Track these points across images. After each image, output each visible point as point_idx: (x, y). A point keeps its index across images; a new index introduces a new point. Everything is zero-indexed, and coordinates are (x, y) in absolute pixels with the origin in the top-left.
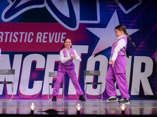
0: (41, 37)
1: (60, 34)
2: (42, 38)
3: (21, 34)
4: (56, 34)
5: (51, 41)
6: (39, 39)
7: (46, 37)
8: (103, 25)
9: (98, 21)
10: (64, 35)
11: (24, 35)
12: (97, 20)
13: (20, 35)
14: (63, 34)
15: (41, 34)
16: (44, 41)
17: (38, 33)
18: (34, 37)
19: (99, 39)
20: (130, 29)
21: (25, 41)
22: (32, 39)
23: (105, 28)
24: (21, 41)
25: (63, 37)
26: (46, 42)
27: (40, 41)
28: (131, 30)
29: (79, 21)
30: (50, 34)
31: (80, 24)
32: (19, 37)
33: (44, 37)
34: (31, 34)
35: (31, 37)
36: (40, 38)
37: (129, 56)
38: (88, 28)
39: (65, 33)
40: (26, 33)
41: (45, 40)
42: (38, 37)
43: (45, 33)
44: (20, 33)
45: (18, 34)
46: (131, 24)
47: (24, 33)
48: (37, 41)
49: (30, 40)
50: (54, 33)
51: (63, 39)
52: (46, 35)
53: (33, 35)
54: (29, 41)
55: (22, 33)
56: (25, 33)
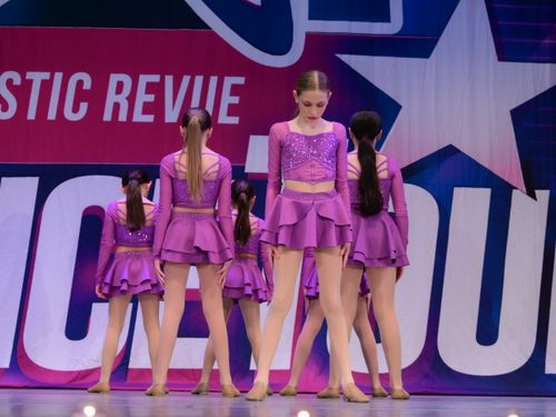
0: (126, 97)
1: (214, 80)
2: (131, 99)
3: (31, 81)
4: (199, 80)
5: (171, 115)
6: (117, 106)
7: (151, 98)
8: (417, 42)
9: (394, 26)
10: (235, 90)
11: (46, 87)
12: (388, 20)
13: (27, 84)
14: (229, 81)
15: (127, 80)
16: (139, 117)
17: (114, 79)
18: (95, 97)
19: (398, 107)
20: (541, 65)
21: (52, 115)
22: (84, 107)
23: (426, 54)
24: (31, 115)
25: (228, 99)
26: (150, 118)
27: (123, 117)
28: (548, 65)
29: (303, 24)
30: (169, 80)
31: (310, 38)
32: (22, 93)
33: (143, 97)
34: (80, 83)
35: (81, 95)
36: (122, 100)
37: (537, 192)
38: (345, 58)
39: (241, 80)
40: (59, 76)
41: (147, 109)
42: (112, 97)
43: (144, 79)
44: (30, 75)
45: (17, 80)
46: (546, 41)
47: (46, 76)
48: (107, 117)
49: (76, 109)
50: (186, 79)
51: (231, 107)
52: (150, 88)
53: (87, 85)
54: (69, 115)
55: (37, 77)
56: (52, 77)
